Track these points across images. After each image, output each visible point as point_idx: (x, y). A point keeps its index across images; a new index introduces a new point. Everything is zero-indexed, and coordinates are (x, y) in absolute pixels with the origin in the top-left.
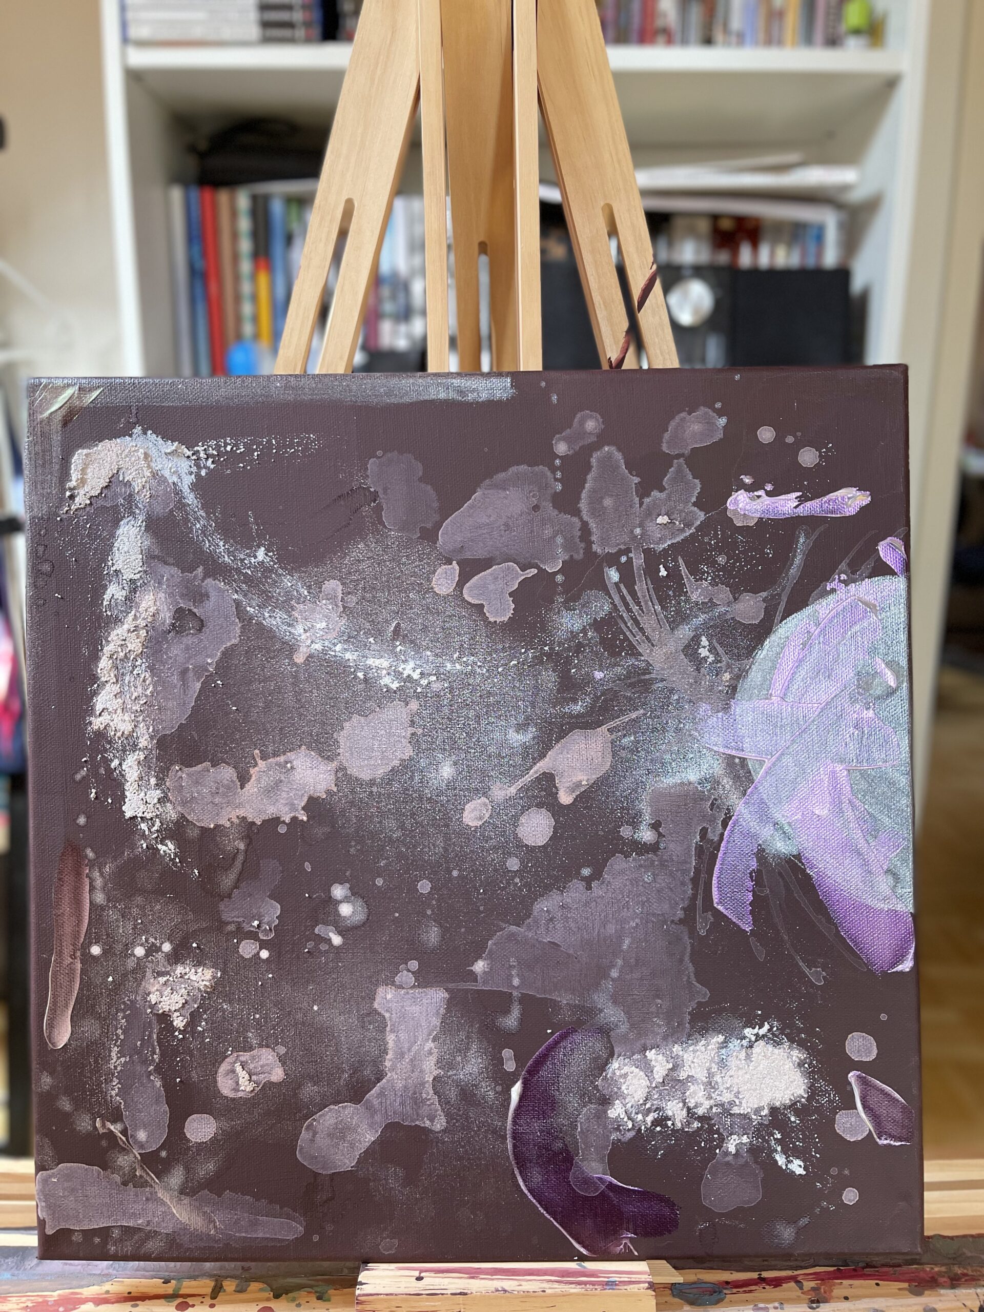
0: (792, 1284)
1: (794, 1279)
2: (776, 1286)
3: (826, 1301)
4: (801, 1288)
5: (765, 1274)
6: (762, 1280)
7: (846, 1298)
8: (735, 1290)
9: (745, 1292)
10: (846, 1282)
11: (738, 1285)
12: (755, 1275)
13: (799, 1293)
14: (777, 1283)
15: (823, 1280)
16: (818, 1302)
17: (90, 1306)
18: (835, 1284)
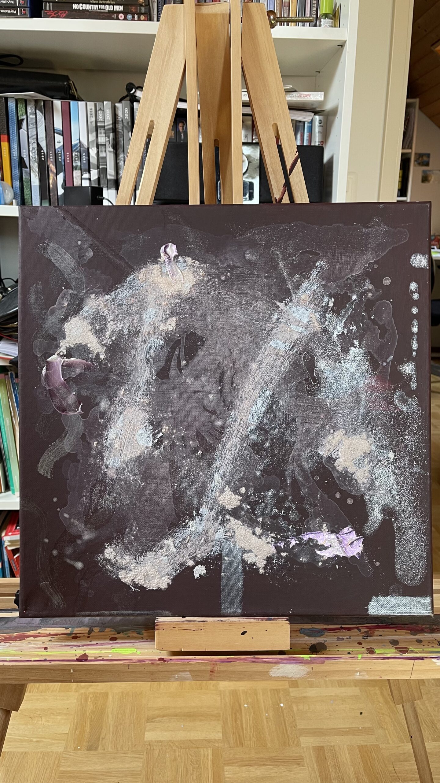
0: (356, 630)
1: (357, 628)
2: (348, 630)
3: (371, 636)
4: (360, 631)
5: (343, 626)
6: (342, 628)
7: (380, 635)
8: (329, 632)
9: (334, 632)
10: (381, 630)
11: (330, 630)
12: (339, 626)
13: (359, 633)
14: (349, 629)
15: (370, 629)
16: (367, 636)
17: (32, 638)
18: (376, 630)
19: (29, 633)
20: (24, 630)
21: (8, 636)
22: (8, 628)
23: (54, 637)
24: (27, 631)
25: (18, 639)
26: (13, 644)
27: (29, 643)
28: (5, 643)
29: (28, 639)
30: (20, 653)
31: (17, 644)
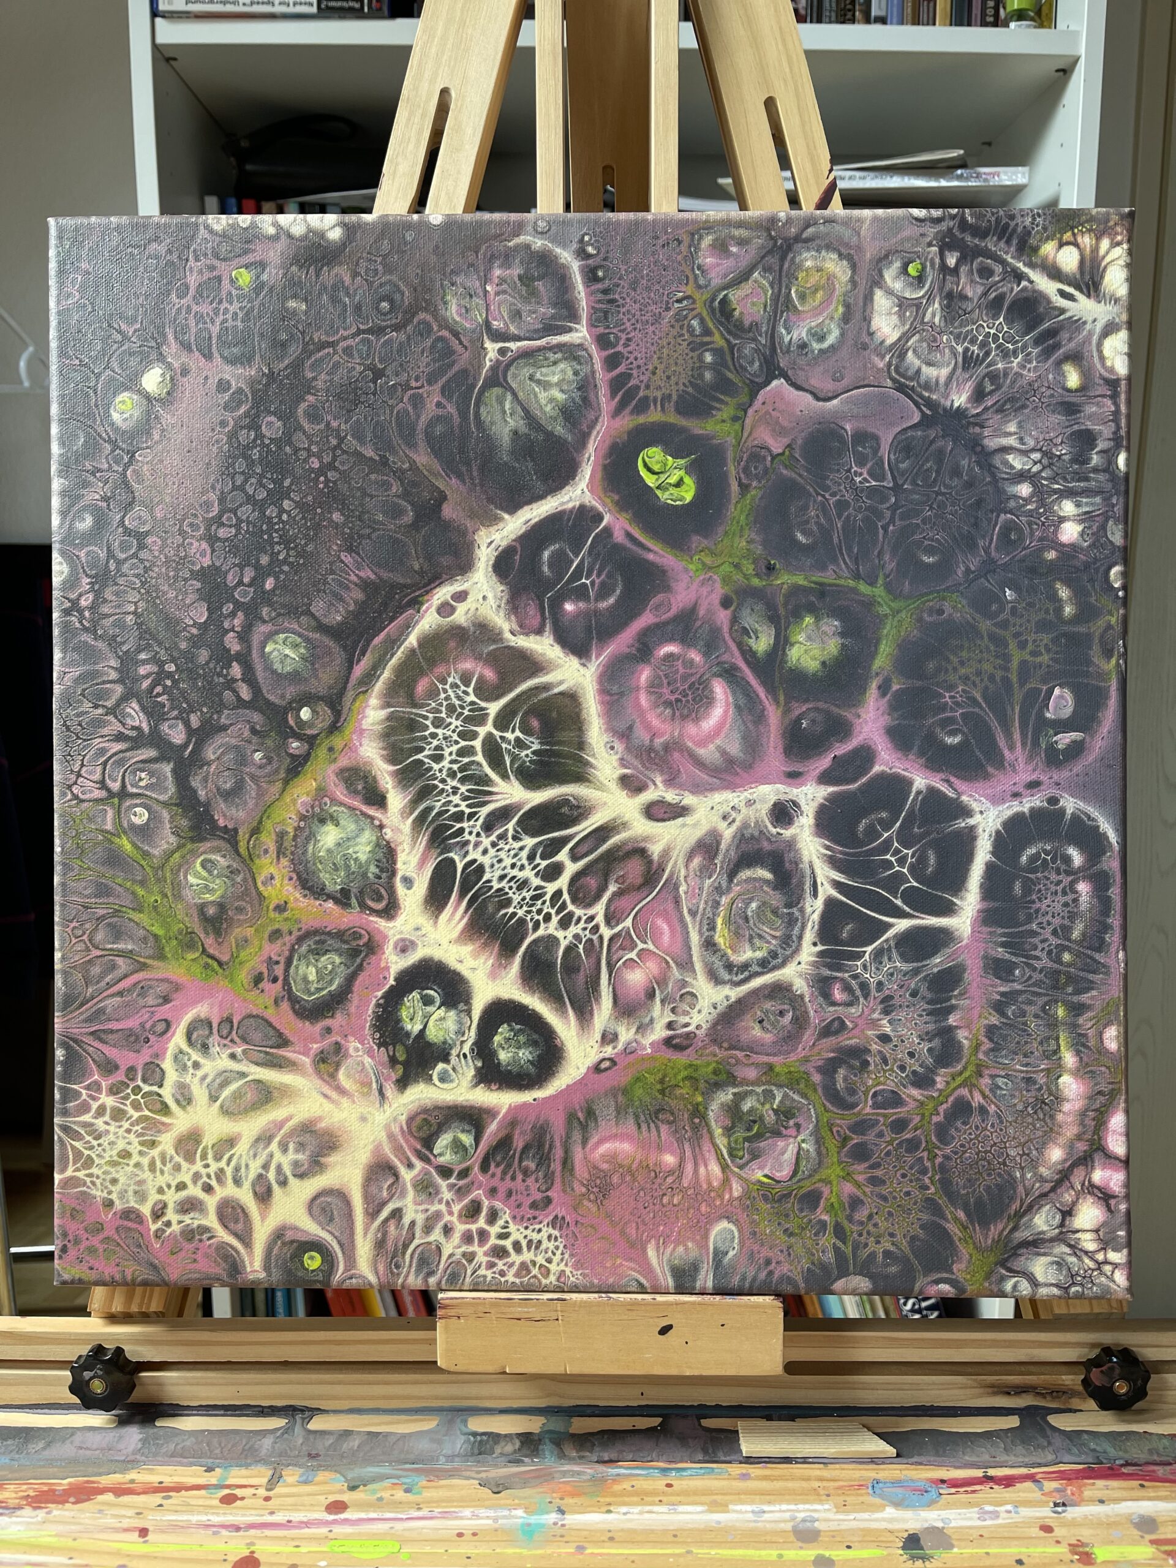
0: (1028, 1484)
1: (1031, 1478)
2: (1007, 1486)
3: (1075, 1504)
5: (992, 1472)
6: (988, 1479)
7: (1102, 1502)
8: (953, 1490)
9: (967, 1492)
10: (1100, 1483)
11: (955, 1484)
12: (978, 1473)
13: (1039, 1494)
14: (1008, 1482)
15: (1068, 1479)
16: (1064, 1505)
17: (109, 1497)
18: (1085, 1485)
19: (106, 1480)
20: (90, 1470)
21: (45, 1488)
22: (50, 1462)
23: (170, 1497)
24: (100, 1475)
25: (72, 1499)
26: (55, 1513)
27: (100, 1511)
28: (35, 1508)
29: (100, 1498)
30: (70, 1543)
31: (67, 1513)
